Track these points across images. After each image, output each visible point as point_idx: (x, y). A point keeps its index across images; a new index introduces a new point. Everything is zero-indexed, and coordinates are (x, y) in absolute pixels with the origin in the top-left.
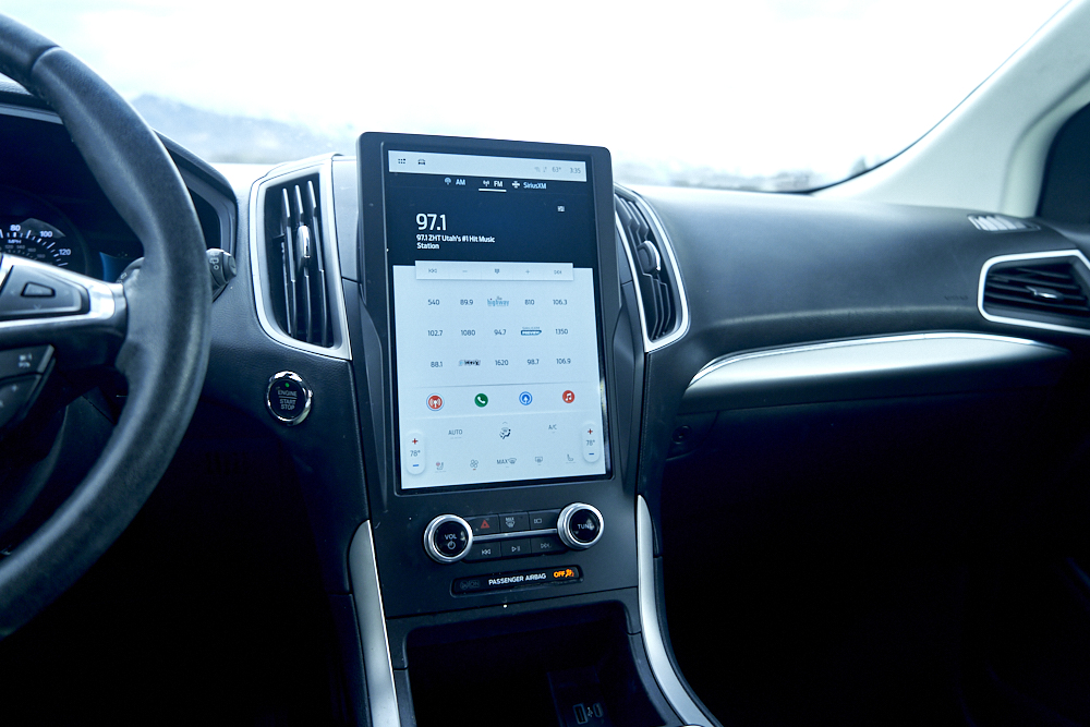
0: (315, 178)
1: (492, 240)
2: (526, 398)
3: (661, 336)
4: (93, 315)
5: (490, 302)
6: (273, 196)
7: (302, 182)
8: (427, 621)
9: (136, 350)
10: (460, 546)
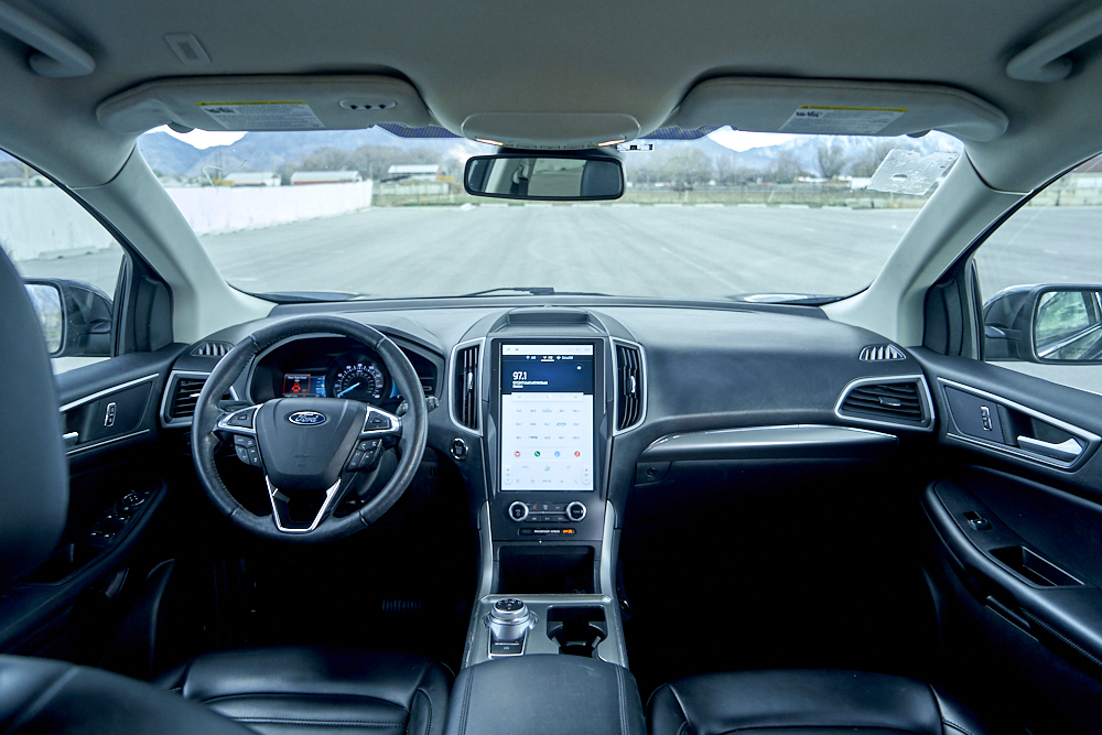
0: (478, 346)
1: (546, 383)
2: (557, 454)
3: (624, 428)
4: (392, 430)
5: (544, 411)
6: (460, 354)
7: (473, 348)
8: (508, 544)
9: (405, 441)
10: (522, 514)
